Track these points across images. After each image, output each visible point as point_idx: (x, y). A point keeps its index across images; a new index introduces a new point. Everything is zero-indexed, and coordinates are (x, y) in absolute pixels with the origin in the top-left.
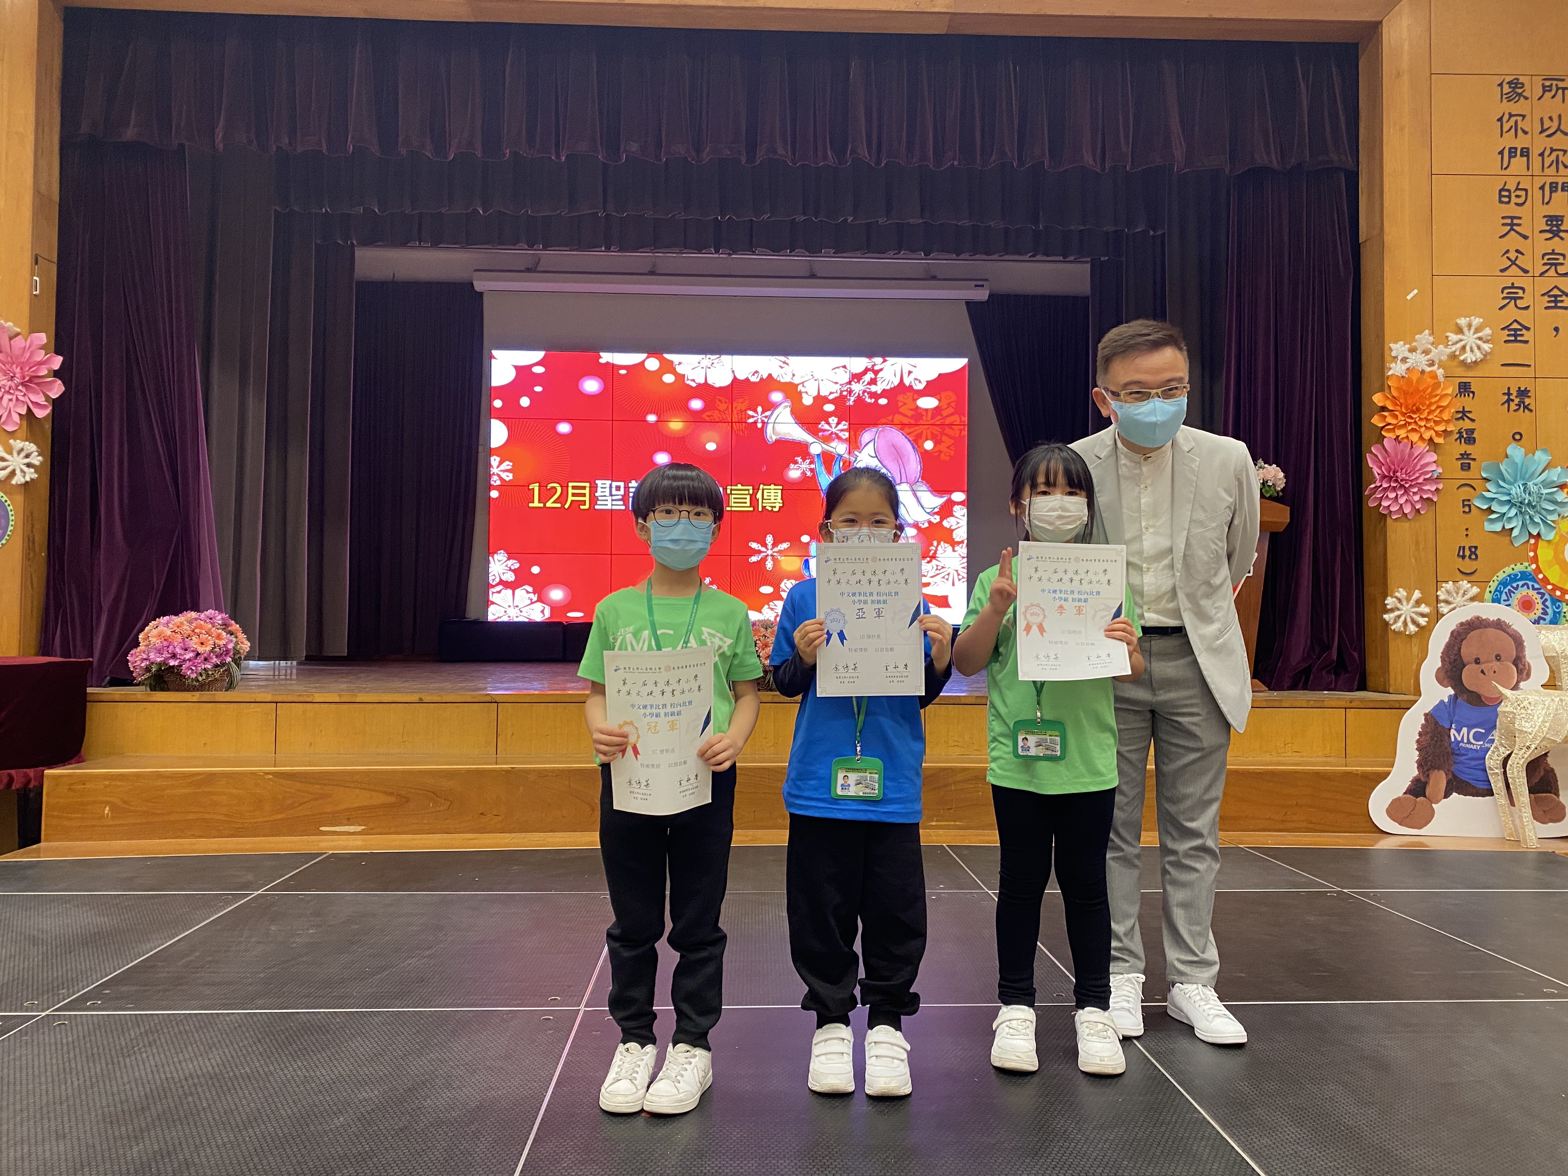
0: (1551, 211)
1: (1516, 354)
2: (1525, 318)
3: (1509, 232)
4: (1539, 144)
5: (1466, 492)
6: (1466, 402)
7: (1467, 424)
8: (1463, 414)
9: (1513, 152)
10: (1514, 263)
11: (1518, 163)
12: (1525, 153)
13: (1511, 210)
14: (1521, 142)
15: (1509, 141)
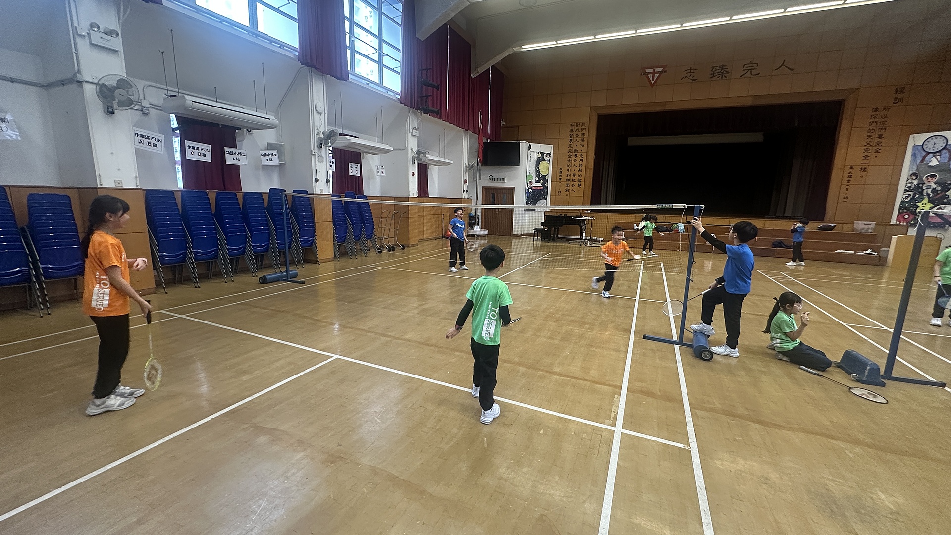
0: (880, 133)
1: (865, 161)
2: (869, 154)
3: (868, 138)
4: (881, 120)
5: (847, 187)
6: (851, 170)
7: (850, 174)
8: (850, 173)
9: (873, 122)
10: (868, 144)
11: (874, 125)
12: (876, 122)
13: (869, 134)
14: (876, 120)
15: (873, 120)
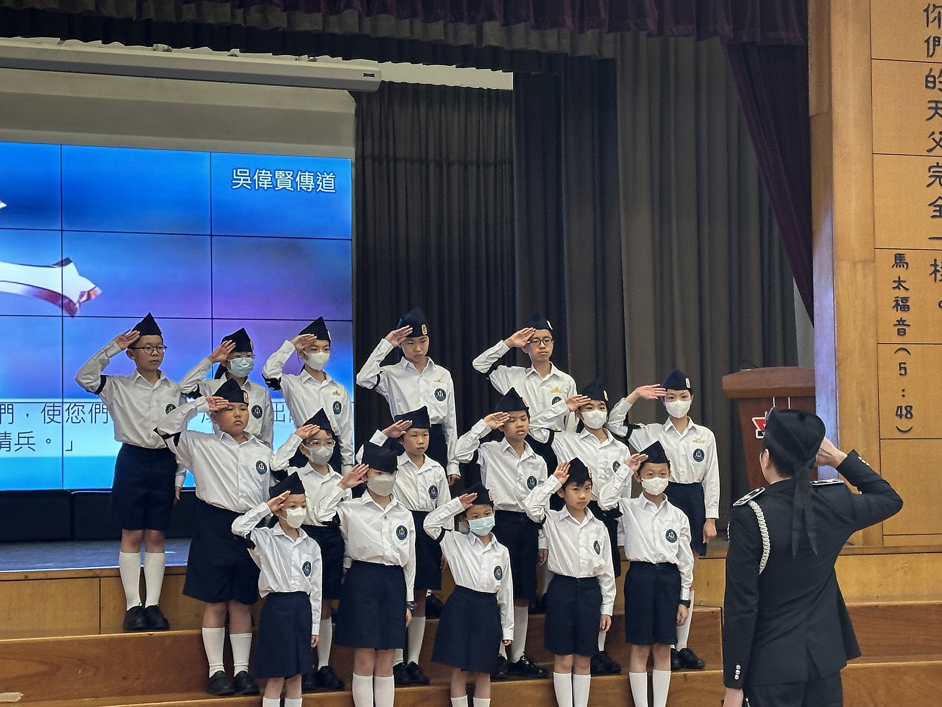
3: (934, 115)
5: (902, 356)
6: (901, 272)
7: (902, 293)
8: (899, 283)
9: (936, 41)
10: (938, 144)
13: (936, 94)
15: (933, 30)
